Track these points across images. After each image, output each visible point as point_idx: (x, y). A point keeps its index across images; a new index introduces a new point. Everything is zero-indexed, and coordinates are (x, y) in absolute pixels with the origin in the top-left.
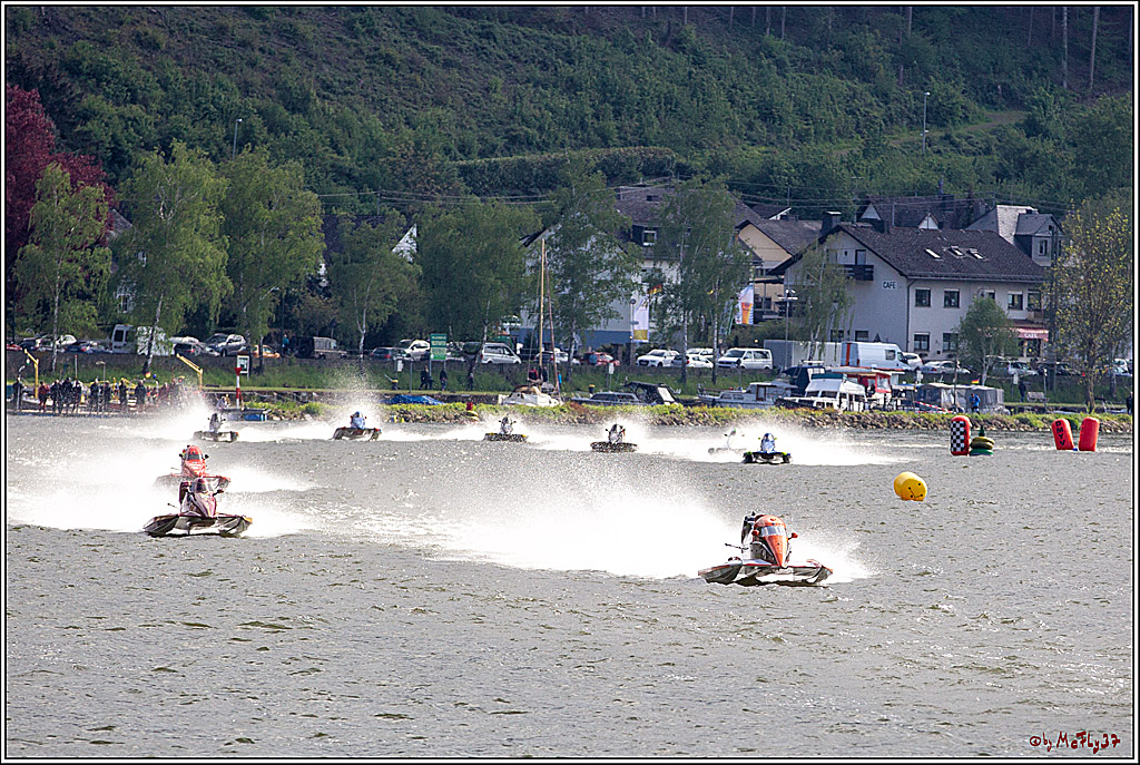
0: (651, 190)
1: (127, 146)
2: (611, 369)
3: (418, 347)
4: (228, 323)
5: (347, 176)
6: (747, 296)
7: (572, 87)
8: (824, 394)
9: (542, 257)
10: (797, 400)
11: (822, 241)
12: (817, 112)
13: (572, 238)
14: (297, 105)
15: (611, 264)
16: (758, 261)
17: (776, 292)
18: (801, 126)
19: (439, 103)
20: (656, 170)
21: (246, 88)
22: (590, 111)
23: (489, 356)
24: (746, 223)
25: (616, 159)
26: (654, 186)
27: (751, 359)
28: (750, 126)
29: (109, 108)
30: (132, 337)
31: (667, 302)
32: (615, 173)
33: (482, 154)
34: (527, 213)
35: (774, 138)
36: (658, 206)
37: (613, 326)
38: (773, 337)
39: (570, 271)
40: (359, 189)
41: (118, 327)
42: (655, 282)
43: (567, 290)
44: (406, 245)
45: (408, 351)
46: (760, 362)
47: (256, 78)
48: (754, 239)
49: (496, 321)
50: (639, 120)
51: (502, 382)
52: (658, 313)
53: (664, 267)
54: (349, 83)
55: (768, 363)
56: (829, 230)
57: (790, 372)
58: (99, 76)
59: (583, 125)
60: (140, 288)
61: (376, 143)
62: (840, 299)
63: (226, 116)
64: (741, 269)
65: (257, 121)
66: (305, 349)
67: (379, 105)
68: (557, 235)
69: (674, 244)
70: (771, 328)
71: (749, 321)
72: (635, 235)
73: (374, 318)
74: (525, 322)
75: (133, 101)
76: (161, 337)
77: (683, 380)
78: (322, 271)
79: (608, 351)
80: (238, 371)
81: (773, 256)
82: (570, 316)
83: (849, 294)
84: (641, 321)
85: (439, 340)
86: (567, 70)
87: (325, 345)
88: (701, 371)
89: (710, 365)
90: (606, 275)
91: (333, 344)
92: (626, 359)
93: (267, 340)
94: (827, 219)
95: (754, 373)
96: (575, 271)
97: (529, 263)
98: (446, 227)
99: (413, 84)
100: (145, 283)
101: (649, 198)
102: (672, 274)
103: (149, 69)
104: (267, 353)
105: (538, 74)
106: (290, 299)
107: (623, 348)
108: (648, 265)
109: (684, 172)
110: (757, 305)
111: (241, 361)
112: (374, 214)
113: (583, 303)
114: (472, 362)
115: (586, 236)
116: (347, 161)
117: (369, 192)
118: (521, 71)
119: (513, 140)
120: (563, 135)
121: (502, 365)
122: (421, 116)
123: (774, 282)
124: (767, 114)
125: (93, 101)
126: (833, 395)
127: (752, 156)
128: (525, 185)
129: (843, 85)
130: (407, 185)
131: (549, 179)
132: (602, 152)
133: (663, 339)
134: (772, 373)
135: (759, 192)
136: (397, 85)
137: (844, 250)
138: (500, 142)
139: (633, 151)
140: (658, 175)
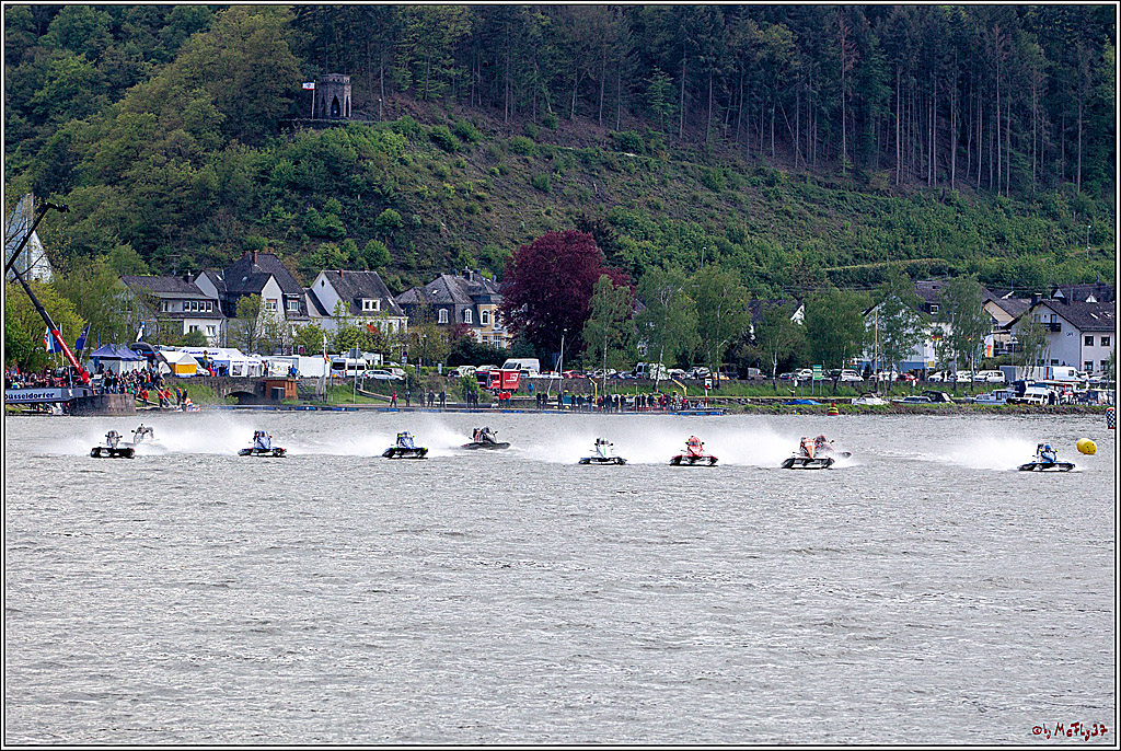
0: (935, 283)
1: (643, 263)
2: (914, 384)
3: (803, 374)
4: (700, 361)
5: (764, 278)
6: (989, 341)
7: (889, 226)
8: (1035, 396)
9: (874, 322)
10: (1019, 399)
11: (1031, 310)
12: (1028, 238)
13: (891, 310)
14: (738, 239)
15: (913, 325)
16: (995, 321)
17: (1006, 339)
18: (1019, 245)
19: (816, 236)
20: (936, 272)
21: (709, 231)
22: (900, 240)
23: (845, 377)
24: (989, 300)
25: (915, 266)
26: (936, 280)
27: (993, 377)
28: (990, 246)
29: (633, 243)
30: (647, 369)
31: (945, 345)
32: (914, 273)
33: (839, 264)
34: (865, 295)
35: (1003, 252)
36: (939, 292)
37: (915, 359)
38: (1005, 364)
39: (890, 329)
40: (772, 285)
41: (639, 364)
42: (937, 334)
43: (889, 340)
44: (798, 315)
45: (800, 374)
46: (997, 379)
47: (714, 224)
48: (993, 309)
49: (848, 356)
50: (928, 244)
51: (853, 391)
52: (940, 351)
53: (943, 325)
54: (765, 226)
55: (1002, 379)
56: (1035, 303)
57: (1015, 383)
58: (627, 225)
59: (896, 247)
60: (651, 341)
61: (780, 259)
62: (1042, 342)
63: (697, 246)
64: (987, 325)
65: (715, 248)
66: (743, 375)
67: (782, 238)
68: (883, 308)
69: (948, 312)
70: (1004, 359)
71: (991, 356)
72: (927, 308)
73: (781, 356)
74: (866, 358)
75: (646, 239)
76: (663, 369)
77: (954, 389)
78: (752, 331)
79: (912, 373)
80: (706, 387)
81: (1004, 318)
82: (892, 355)
83: (1047, 339)
84: (928, 355)
85: (818, 368)
86: (888, 217)
87: (754, 372)
88: (965, 384)
89: (970, 380)
90: (910, 331)
91: (759, 371)
92: (923, 378)
93: (722, 370)
94: (1034, 298)
95: (994, 384)
96: (894, 329)
97: (868, 325)
98: (821, 305)
99: (801, 226)
100: (652, 337)
101: (934, 287)
102: (947, 329)
103: (654, 221)
104: (722, 377)
105: (871, 219)
106: (733, 346)
107: (920, 372)
108: (934, 325)
109: (953, 273)
110: (996, 346)
111: (708, 382)
112: (780, 298)
113: (898, 347)
114: (836, 380)
115: (901, 308)
116: (764, 269)
117: (778, 287)
118: (861, 218)
119: (857, 256)
120: (885, 252)
121: (853, 382)
122: (805, 243)
123: (1004, 333)
124: (1001, 239)
125: (624, 239)
126: (1040, 396)
127: (991, 263)
128: (866, 281)
129: (1043, 222)
130: (798, 282)
131: (877, 278)
132: (908, 262)
133: (945, 366)
134: (1006, 384)
135: (995, 283)
136: (792, 227)
137: (1045, 315)
138: (850, 258)
139: (924, 261)
140: (938, 274)
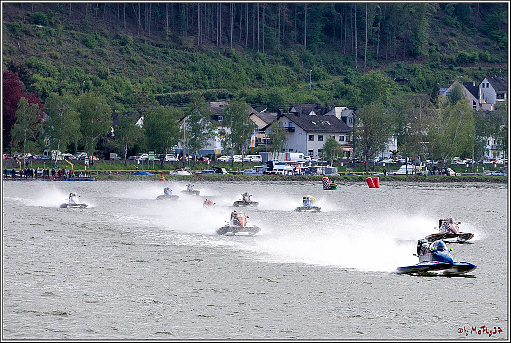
0: (221, 103)
1: (47, 91)
2: (209, 163)
3: (144, 156)
4: (81, 149)
5: (119, 99)
6: (253, 138)
7: (194, 69)
8: (279, 170)
9: (184, 126)
10: (270, 172)
11: (278, 119)
12: (275, 77)
13: (195, 119)
14: (104, 76)
15: (208, 128)
16: (256, 126)
17: (263, 136)
18: (270, 81)
19: (150, 75)
20: (222, 97)
21: (87, 72)
22: (200, 78)
23: (168, 158)
24: (253, 114)
25: (209, 93)
27: (255, 159)
28: (253, 82)
29: (41, 78)
30: (50, 154)
31: (227, 140)
32: (208, 98)
33: (164, 92)
34: (179, 110)
35: (261, 85)
36: (223, 108)
37: (208, 148)
38: (262, 151)
39: (194, 130)
40: (124, 104)
41: (45, 151)
42: (222, 133)
43: (194, 137)
44: (140, 122)
45: (141, 157)
46: (258, 160)
47: (90, 68)
48: (255, 119)
49: (169, 146)
50: (216, 80)
51: (172, 167)
52: (224, 144)
53: (226, 128)
54: (120, 69)
55: (261, 160)
56: (279, 116)
57: (267, 163)
58: (38, 68)
59: (198, 82)
60: (52, 137)
61: (129, 89)
62: (284, 138)
63: (80, 81)
64: (252, 128)
65: (90, 82)
66: (107, 157)
67: (130, 76)
68: (190, 118)
69: (229, 121)
70: (261, 148)
71: (254, 146)
72: (215, 118)
73: (129, 146)
74: (180, 148)
75: (49, 76)
76: (60, 154)
77: (232, 166)
78: (112, 131)
79: (207, 157)
80: (86, 165)
81: (261, 124)
82: (194, 145)
83: (287, 136)
84: (217, 146)
85: (152, 153)
86: (192, 64)
87: (114, 156)
88: (239, 163)
89: (241, 161)
90: (206, 131)
91: (117, 155)
92: (213, 159)
93: (95, 154)
94: (279, 112)
95: (256, 163)
96: (196, 130)
97: (181, 128)
98: (153, 116)
99: (141, 69)
100: (53, 135)
101: (220, 106)
102: (228, 131)
103: (54, 66)
104: (95, 159)
105: (183, 66)
106: (102, 140)
107: (212, 156)
108: (220, 128)
109: (231, 97)
110: (256, 141)
111: (86, 161)
112: (129, 112)
113: (199, 141)
114: (162, 161)
115: (200, 118)
116: (120, 95)
117: (127, 105)
118: (177, 64)
119: (175, 87)
120: (191, 85)
121: (172, 161)
122: (144, 79)
123: (262, 133)
124: (259, 78)
125: (36, 76)
126: (282, 170)
127: (253, 92)
128: (179, 102)
129: (284, 68)
130: (140, 102)
131: (187, 100)
132: (205, 91)
133: (226, 152)
134: (262, 163)
135: (256, 103)
136: (136, 70)
137: (285, 122)
138: (170, 88)
139: (215, 90)
140: (223, 98)
